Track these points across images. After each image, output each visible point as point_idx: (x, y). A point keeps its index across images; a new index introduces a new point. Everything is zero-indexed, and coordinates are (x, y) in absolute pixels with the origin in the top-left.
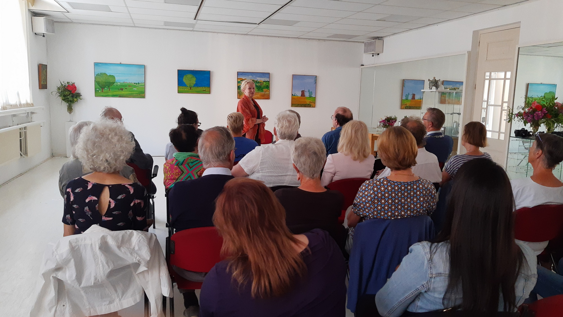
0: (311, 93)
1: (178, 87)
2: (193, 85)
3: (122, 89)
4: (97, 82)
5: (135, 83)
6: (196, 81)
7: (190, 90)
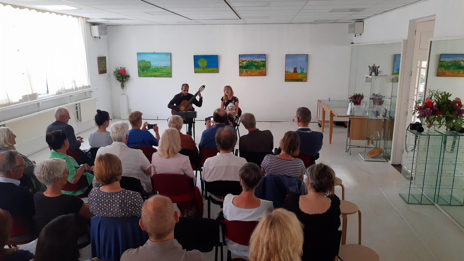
0: (302, 69)
1: (194, 68)
2: (205, 67)
3: (156, 71)
4: (139, 67)
5: (164, 67)
6: (207, 64)
7: (204, 71)
